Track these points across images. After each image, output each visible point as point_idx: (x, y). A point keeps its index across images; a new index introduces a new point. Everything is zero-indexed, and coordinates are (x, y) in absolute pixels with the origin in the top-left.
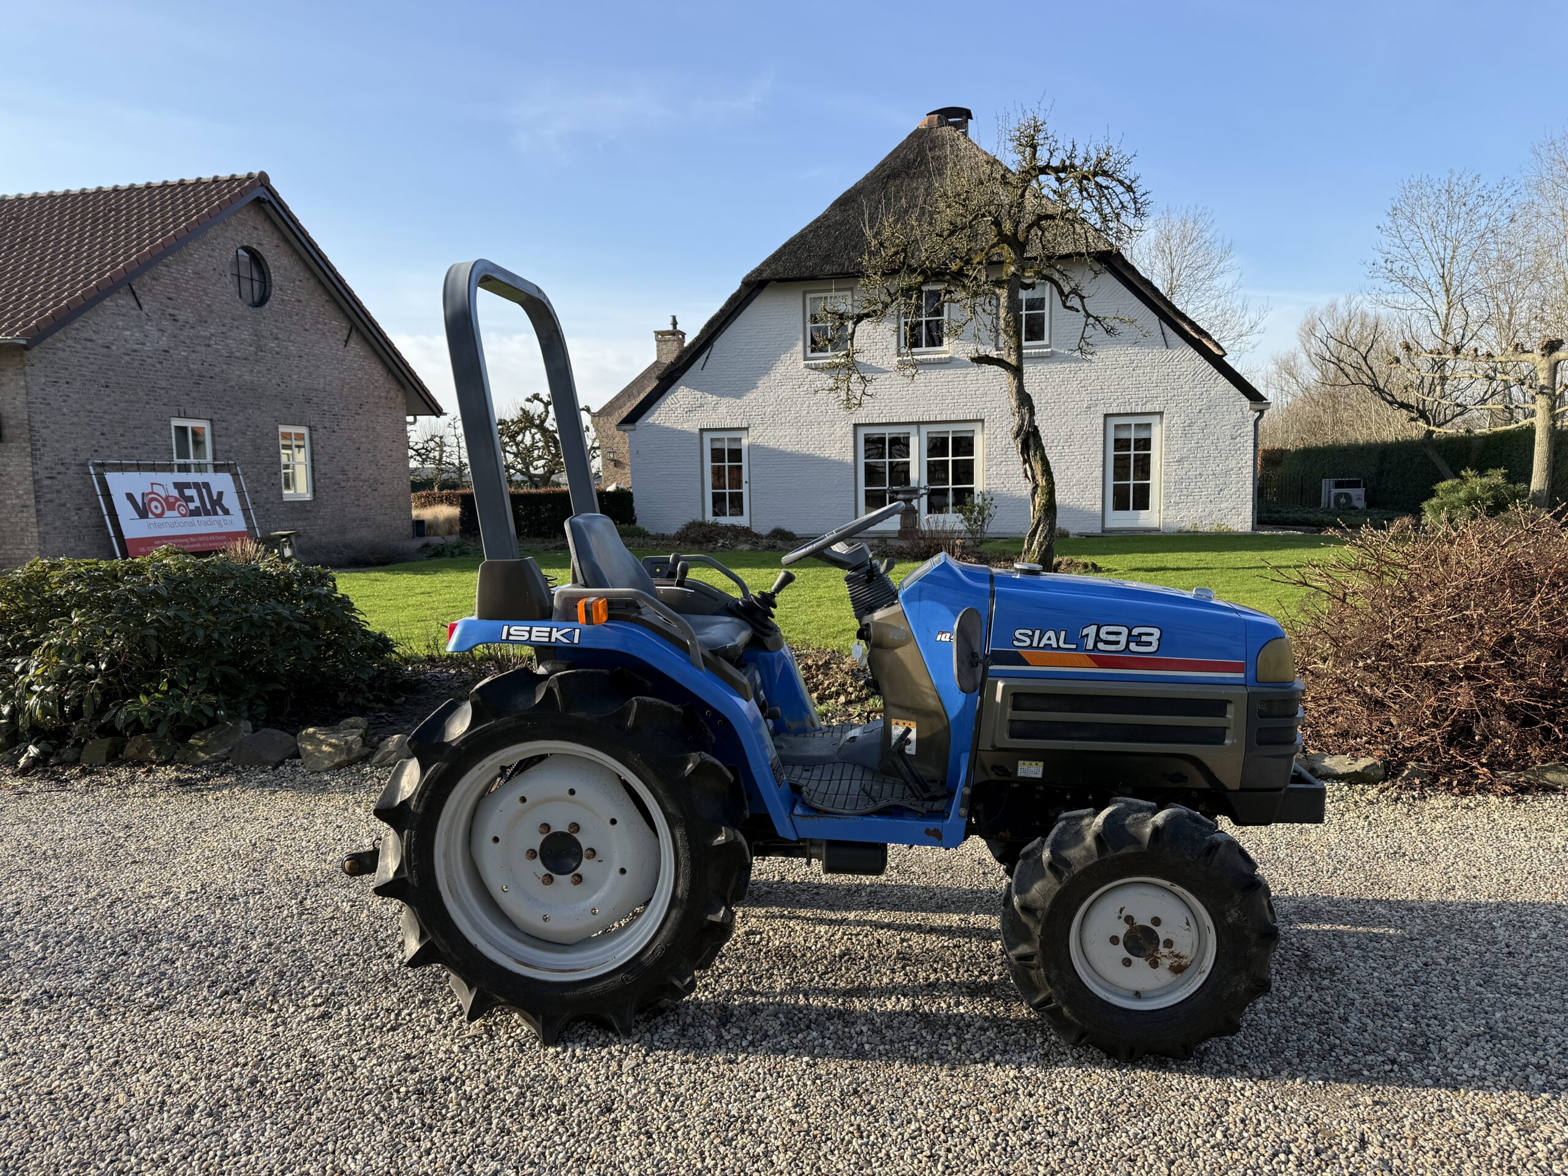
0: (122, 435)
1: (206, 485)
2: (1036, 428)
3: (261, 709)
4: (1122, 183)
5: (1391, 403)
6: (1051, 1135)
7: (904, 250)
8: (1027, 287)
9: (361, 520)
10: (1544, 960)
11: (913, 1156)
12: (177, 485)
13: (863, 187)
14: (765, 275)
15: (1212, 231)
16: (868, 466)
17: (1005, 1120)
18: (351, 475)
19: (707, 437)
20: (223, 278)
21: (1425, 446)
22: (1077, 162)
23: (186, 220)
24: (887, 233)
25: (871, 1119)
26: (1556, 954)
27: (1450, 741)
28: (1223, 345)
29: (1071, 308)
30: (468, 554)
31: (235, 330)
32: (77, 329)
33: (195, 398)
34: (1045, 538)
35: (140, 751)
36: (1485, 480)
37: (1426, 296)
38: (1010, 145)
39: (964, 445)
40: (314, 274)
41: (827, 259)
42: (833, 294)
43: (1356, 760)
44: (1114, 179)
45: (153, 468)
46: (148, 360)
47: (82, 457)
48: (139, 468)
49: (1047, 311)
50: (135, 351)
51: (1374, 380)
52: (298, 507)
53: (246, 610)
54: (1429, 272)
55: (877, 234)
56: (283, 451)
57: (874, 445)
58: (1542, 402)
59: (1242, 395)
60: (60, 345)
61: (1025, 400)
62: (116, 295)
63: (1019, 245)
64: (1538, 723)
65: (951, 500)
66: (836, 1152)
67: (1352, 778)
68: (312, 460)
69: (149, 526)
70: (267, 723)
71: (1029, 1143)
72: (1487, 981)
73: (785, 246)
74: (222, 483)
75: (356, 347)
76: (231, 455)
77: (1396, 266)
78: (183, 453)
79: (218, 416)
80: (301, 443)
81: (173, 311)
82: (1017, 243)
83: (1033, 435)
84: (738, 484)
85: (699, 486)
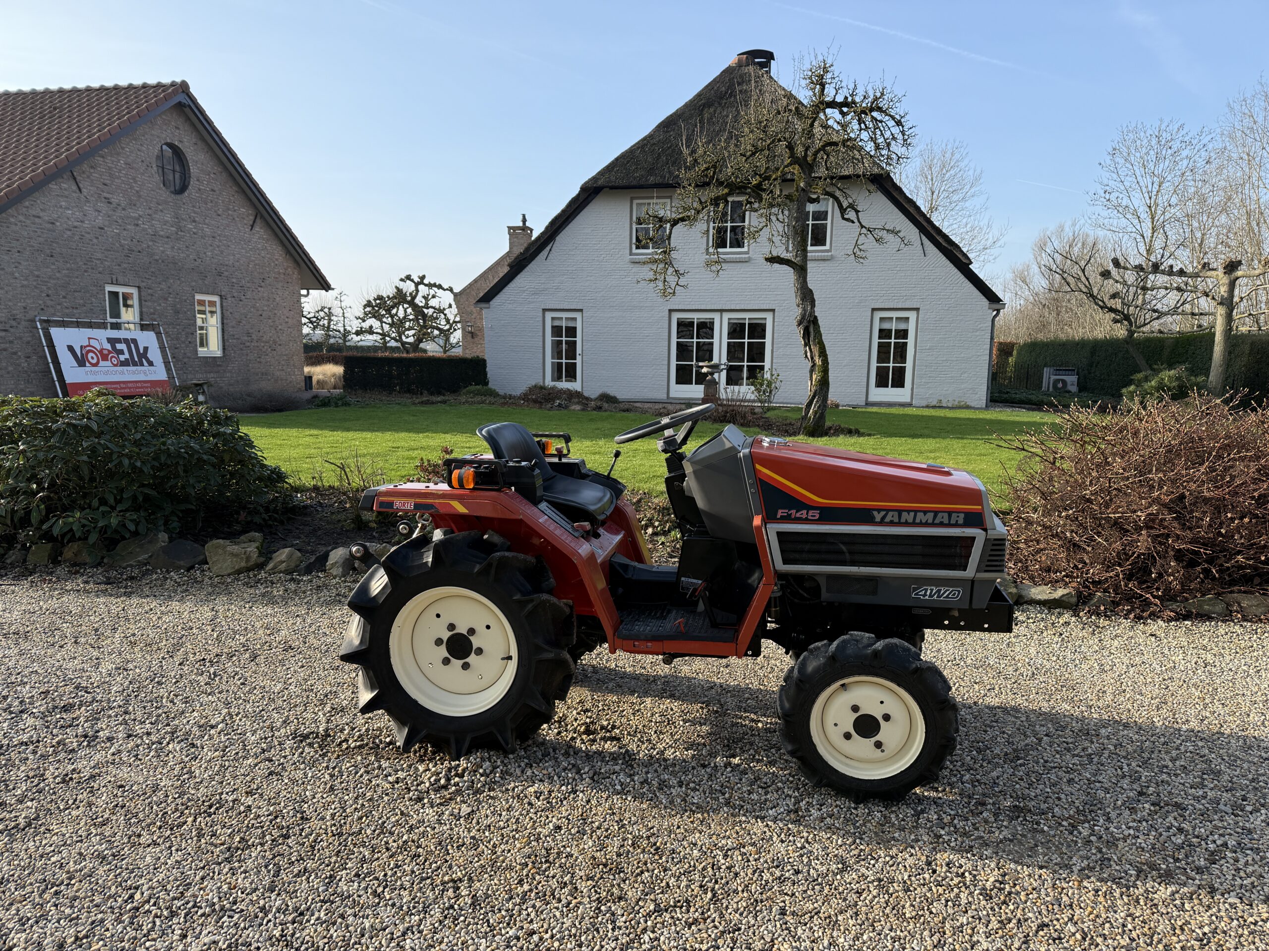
0: (64, 297)
1: (135, 341)
2: (816, 317)
3: (175, 524)
4: (893, 118)
5: (1102, 308)
6: (797, 872)
7: (715, 167)
8: (812, 201)
9: (262, 374)
10: (1191, 748)
11: (688, 886)
12: (109, 340)
13: (683, 113)
14: (600, 183)
15: (966, 162)
16: (678, 343)
17: (761, 860)
18: (254, 336)
19: (549, 316)
20: (150, 169)
21: (1128, 343)
22: (858, 99)
23: (119, 119)
24: (700, 151)
25: (657, 857)
26: (1200, 744)
27: (1129, 577)
28: (970, 256)
29: (848, 220)
30: (349, 405)
31: (160, 213)
32: (27, 207)
33: (125, 269)
34: (819, 407)
35: (76, 555)
36: (1172, 372)
37: (1136, 222)
38: (804, 83)
39: (758, 330)
40: (226, 168)
41: (651, 171)
42: (655, 201)
43: (1055, 590)
44: (887, 115)
45: (90, 325)
46: (87, 236)
47: (31, 314)
48: (78, 325)
49: (829, 222)
50: (76, 227)
51: (1090, 288)
52: (211, 361)
53: (164, 444)
54: (1139, 202)
55: (693, 152)
56: (198, 316)
57: (684, 327)
58: (1221, 311)
59: (983, 297)
60: (12, 220)
61: (807, 296)
62: (61, 180)
63: (807, 166)
64: (1199, 564)
65: (745, 375)
66: (627, 882)
67: (1051, 605)
68: (223, 323)
69: (86, 373)
70: (182, 535)
71: (780, 878)
72: (1145, 763)
73: (617, 159)
74: (148, 339)
75: (260, 230)
76: (155, 316)
77: (1113, 197)
78: (116, 314)
79: (144, 284)
80: (214, 309)
81: (108, 195)
82: (805, 164)
83: (814, 323)
84: (573, 356)
85: (541, 356)
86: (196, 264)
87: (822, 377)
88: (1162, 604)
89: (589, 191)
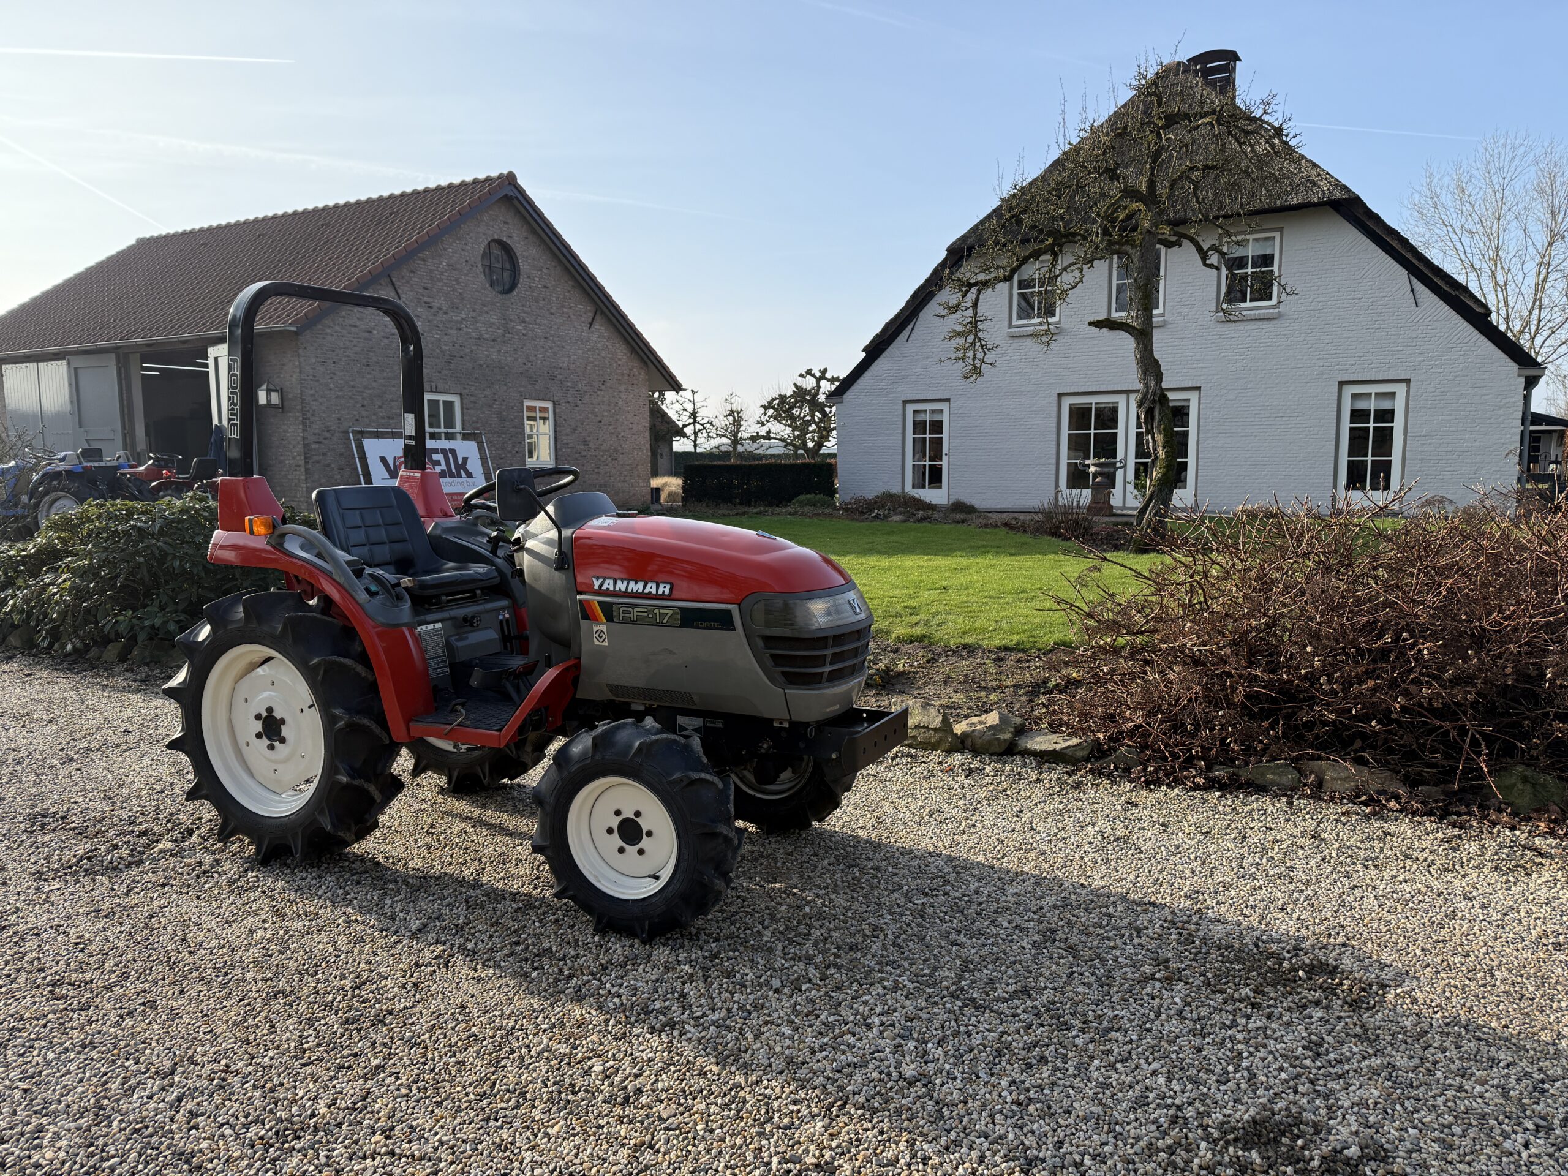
0: (380, 407)
1: (453, 452)
2: (1160, 396)
19: (910, 409)
20: (475, 268)
23: (440, 219)
28: (1487, 302)
31: (485, 315)
33: (446, 375)
34: (1155, 514)
39: (1179, 415)
40: (560, 262)
43: (1066, 740)
47: (345, 426)
48: (393, 435)
49: (1276, 268)
50: (394, 335)
56: (527, 423)
57: (1080, 415)
59: (1509, 360)
61: (1151, 368)
62: (378, 287)
63: (1152, 201)
67: (1045, 758)
68: (555, 431)
74: (467, 450)
75: (600, 329)
76: (478, 425)
78: (435, 423)
79: (466, 391)
80: (546, 415)
81: (428, 300)
82: (1151, 198)
83: (1161, 404)
84: (937, 454)
85: (900, 457)
86: (526, 367)
87: (1164, 475)
88: (1209, 768)
89: (958, 253)
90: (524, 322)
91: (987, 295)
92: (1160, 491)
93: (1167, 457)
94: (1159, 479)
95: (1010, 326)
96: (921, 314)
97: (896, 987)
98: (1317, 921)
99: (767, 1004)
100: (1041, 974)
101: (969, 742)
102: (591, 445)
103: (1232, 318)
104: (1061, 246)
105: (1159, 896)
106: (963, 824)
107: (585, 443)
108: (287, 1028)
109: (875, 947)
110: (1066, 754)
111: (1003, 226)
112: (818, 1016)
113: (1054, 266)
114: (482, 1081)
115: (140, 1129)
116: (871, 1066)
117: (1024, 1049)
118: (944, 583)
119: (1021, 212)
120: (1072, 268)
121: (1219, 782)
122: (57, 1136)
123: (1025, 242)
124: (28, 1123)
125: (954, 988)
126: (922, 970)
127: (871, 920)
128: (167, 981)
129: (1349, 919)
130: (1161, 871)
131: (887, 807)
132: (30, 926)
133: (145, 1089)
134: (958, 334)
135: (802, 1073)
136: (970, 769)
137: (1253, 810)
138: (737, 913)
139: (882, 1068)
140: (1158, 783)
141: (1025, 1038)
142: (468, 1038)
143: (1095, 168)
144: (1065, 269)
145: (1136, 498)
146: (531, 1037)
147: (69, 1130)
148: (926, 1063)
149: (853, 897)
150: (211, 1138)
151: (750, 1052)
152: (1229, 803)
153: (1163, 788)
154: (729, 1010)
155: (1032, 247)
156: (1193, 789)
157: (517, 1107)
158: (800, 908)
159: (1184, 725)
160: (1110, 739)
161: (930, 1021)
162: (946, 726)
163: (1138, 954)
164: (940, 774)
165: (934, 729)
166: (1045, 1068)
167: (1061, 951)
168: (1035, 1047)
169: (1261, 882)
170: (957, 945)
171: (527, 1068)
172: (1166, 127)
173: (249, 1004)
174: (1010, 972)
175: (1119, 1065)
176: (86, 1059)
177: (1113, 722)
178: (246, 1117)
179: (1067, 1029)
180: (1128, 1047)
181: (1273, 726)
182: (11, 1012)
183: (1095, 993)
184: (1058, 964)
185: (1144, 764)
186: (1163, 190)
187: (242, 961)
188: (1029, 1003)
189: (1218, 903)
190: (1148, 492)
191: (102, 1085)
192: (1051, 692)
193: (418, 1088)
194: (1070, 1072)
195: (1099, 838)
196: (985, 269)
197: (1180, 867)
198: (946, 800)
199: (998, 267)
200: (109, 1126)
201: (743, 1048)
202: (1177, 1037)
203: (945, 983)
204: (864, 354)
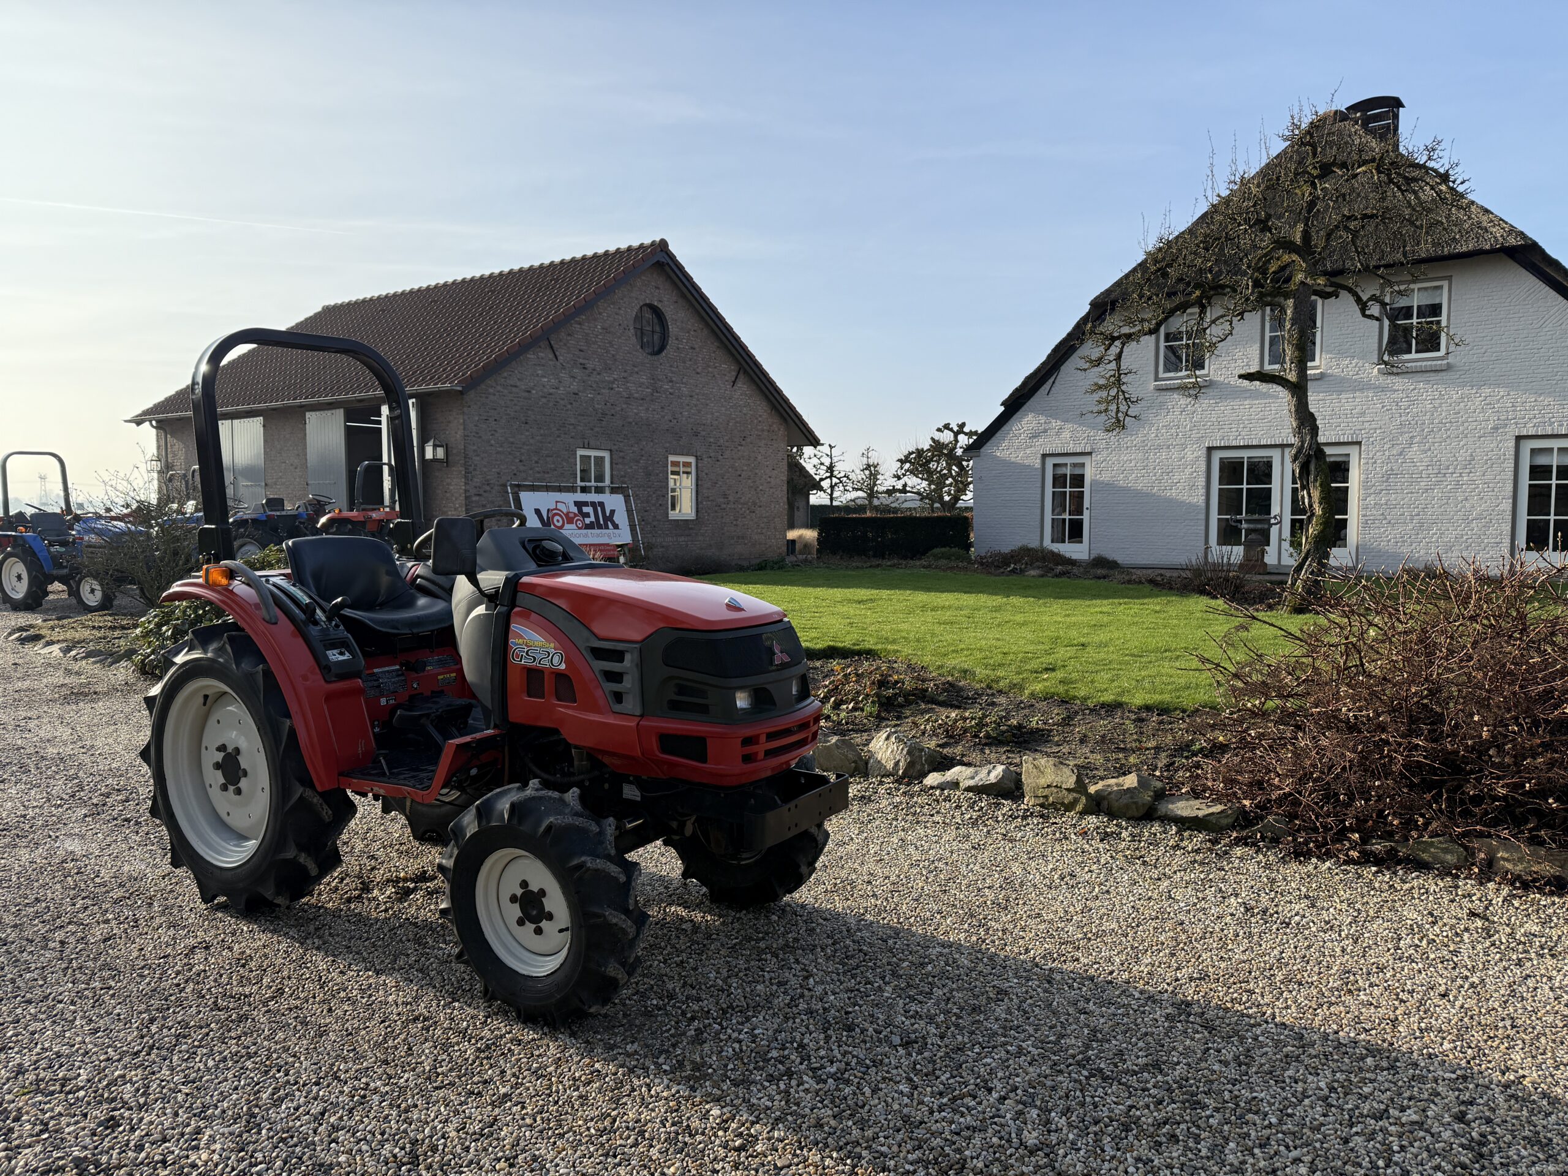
0: (537, 462)
1: (602, 504)
2: (1319, 444)
4: (1436, 173)
9: (738, 537)
12: (577, 503)
14: (1113, 296)
19: (1050, 462)
20: (627, 331)
23: (596, 284)
31: (636, 376)
32: (505, 377)
33: (598, 433)
39: (1338, 471)
43: (1210, 807)
46: (562, 402)
47: (504, 479)
48: (548, 489)
49: (1444, 318)
50: (551, 394)
52: (680, 525)
56: (671, 477)
57: (1231, 470)
60: (490, 390)
61: (1306, 420)
62: (537, 349)
63: (1306, 252)
67: (1188, 824)
68: (698, 484)
74: (614, 502)
75: (742, 387)
76: (625, 479)
78: (586, 478)
79: (616, 447)
80: (689, 470)
81: (581, 361)
82: (1305, 249)
83: (1317, 458)
84: (1079, 510)
85: (1039, 511)
86: (671, 424)
87: (1322, 532)
88: (1364, 841)
89: (1102, 307)
90: (671, 381)
91: (1131, 348)
92: (1317, 548)
93: (1324, 514)
94: (1316, 537)
95: (1157, 379)
96: (1062, 368)
97: (1020, 1052)
98: (1483, 1011)
99: (887, 1061)
100: (1174, 1049)
101: (1105, 804)
102: (731, 498)
103: (1395, 370)
104: (1209, 299)
105: (1305, 974)
106: (1097, 890)
107: (725, 496)
108: (423, 1051)
109: (1000, 1011)
110: (1209, 821)
111: (1149, 279)
112: (938, 1078)
113: (1202, 319)
114: (604, 1116)
115: (286, 1138)
116: (990, 1131)
117: (1153, 1125)
118: (1083, 640)
119: (1167, 266)
120: (1221, 320)
121: (1375, 856)
122: (212, 1139)
123: (1170, 295)
124: (188, 1125)
125: (1081, 1056)
126: (1047, 1036)
127: (995, 983)
128: (317, 999)
129: (1520, 1011)
130: (1309, 947)
131: (1016, 868)
132: (199, 940)
133: (292, 1101)
134: (1100, 387)
135: (919, 1133)
136: (1106, 833)
137: (1413, 888)
138: (858, 967)
139: (1003, 1134)
140: (1308, 855)
141: (1155, 1114)
142: (592, 1073)
143: (1245, 219)
144: (1213, 322)
145: (1291, 556)
146: (652, 1077)
147: (223, 1134)
148: (1049, 1131)
149: (977, 958)
150: (349, 1152)
151: (867, 1107)
152: (1386, 879)
153: (1314, 860)
154: (847, 1064)
155: (1178, 299)
156: (1346, 863)
157: (636, 1144)
158: (923, 965)
159: (1336, 795)
160: (1257, 806)
161: (1053, 1088)
162: (1080, 787)
163: (1281, 1034)
164: (1073, 836)
165: (1068, 790)
166: (1176, 1147)
167: (1196, 1026)
168: (1165, 1123)
169: (1420, 966)
170: (1085, 1013)
171: (647, 1107)
172: (1321, 177)
173: (389, 1026)
174: (1141, 1044)
175: (1256, 1151)
176: (242, 1068)
177: (1260, 789)
178: (383, 1134)
179: (1202, 1108)
180: (1269, 1131)
181: (1436, 799)
182: (179, 1019)
183: (1232, 1072)
184: (1193, 1039)
185: (1294, 833)
186: (1318, 240)
187: (385, 984)
188: (1160, 1078)
189: (1371, 985)
190: (1305, 548)
191: (255, 1094)
192: (1195, 754)
193: (542, 1119)
194: (1204, 1152)
195: (1242, 910)
196: (1130, 322)
197: (1329, 944)
198: (1079, 864)
199: (1143, 320)
200: (259, 1132)
201: (860, 1103)
202: (1322, 1125)
203: (1071, 1051)
204: (1002, 408)
